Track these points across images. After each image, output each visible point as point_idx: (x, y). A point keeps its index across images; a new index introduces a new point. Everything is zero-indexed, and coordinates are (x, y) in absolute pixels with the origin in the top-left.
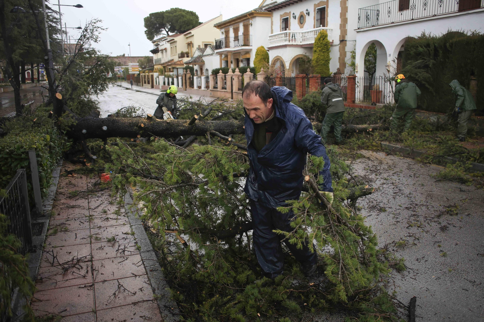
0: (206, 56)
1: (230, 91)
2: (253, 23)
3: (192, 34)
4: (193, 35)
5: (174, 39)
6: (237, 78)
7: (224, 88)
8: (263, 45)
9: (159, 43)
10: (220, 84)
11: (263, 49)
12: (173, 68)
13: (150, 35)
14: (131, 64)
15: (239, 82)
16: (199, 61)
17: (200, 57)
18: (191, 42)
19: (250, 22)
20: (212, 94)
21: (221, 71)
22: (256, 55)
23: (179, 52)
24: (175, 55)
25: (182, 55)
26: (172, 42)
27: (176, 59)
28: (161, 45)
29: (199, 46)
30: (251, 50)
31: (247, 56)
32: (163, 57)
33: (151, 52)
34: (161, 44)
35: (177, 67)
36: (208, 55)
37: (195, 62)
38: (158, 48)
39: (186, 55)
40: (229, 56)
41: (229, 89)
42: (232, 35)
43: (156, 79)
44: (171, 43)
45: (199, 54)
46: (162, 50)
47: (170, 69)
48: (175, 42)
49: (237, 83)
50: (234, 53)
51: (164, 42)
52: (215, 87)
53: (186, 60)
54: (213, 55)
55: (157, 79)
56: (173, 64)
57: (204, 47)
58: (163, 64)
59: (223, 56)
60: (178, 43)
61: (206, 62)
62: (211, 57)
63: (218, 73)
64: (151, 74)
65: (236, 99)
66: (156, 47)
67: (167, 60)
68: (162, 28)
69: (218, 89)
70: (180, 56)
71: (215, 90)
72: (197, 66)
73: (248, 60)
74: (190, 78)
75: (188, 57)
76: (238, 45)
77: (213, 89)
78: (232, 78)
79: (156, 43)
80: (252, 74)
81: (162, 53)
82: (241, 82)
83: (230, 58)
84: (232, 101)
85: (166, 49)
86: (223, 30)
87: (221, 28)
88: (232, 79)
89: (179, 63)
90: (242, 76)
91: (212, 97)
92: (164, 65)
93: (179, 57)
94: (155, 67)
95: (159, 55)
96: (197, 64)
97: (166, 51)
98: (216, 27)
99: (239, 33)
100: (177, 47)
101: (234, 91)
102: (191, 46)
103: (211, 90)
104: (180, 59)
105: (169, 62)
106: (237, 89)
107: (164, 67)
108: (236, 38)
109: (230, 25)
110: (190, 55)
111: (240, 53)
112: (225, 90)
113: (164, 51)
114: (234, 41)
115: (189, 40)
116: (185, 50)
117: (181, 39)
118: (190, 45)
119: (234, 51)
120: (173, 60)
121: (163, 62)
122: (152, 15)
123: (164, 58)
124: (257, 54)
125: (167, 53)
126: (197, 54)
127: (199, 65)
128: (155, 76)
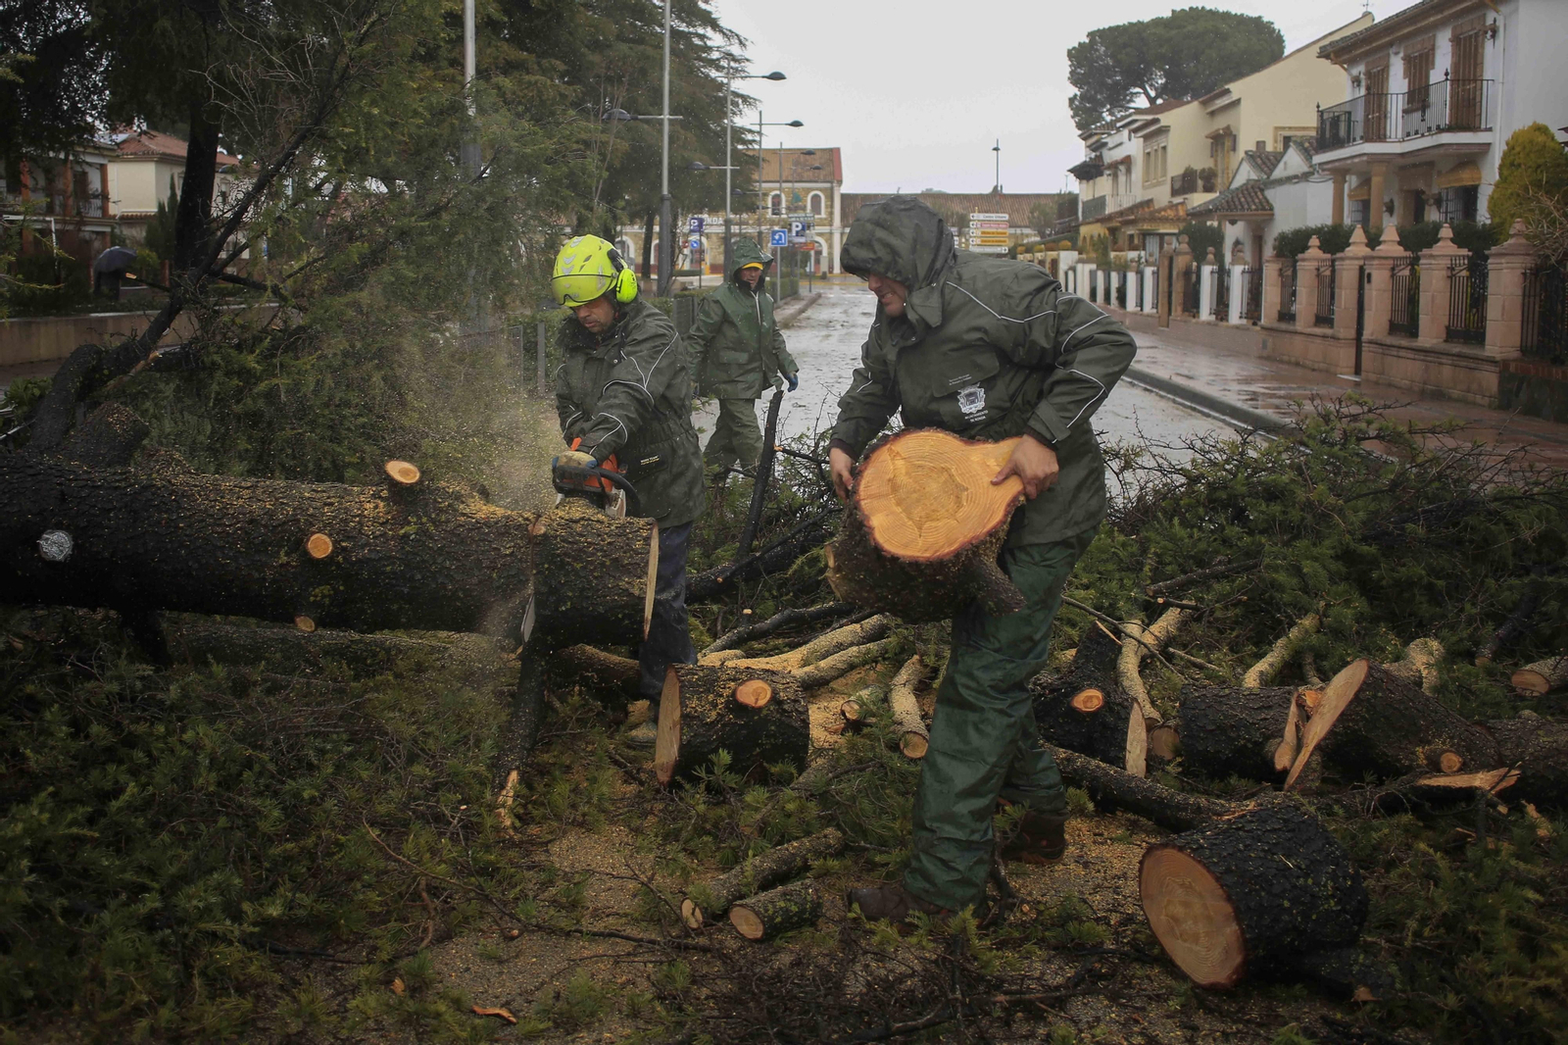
0: (1281, 182)
1: (1352, 333)
2: (1500, 23)
3: (1234, 97)
4: (1238, 101)
5: (1157, 121)
6: (1386, 274)
7: (1324, 319)
8: (1541, 121)
9: (1105, 139)
10: (1305, 304)
11: (1541, 139)
12: (1145, 235)
13: (1086, 114)
14: (982, 216)
15: (1394, 291)
16: (1253, 205)
17: (1255, 189)
18: (1228, 129)
19: (1489, 21)
20: (1270, 344)
21: (1314, 241)
22: (1501, 167)
23: (1175, 168)
24: (1159, 184)
25: (1186, 183)
26: (1153, 132)
27: (1162, 196)
28: (1110, 145)
29: (1260, 144)
30: (1486, 147)
31: (1465, 178)
32: (1115, 193)
33: (1072, 176)
34: (1111, 141)
35: (1162, 231)
36: (1289, 180)
37: (1230, 208)
38: (1100, 158)
39: (1200, 183)
40: (1376, 180)
41: (1344, 328)
42: (1398, 83)
43: (1066, 274)
44: (1146, 138)
45: (1254, 176)
46: (1114, 166)
47: (1131, 237)
48: (1164, 130)
49: (1387, 296)
50: (1403, 168)
51: (1126, 132)
52: (1286, 316)
53: (1199, 199)
54: (1311, 179)
55: (1071, 273)
56: (1144, 220)
57: (1280, 147)
58: (1110, 218)
59: (1352, 181)
60: (1172, 134)
61: (1277, 211)
62: (1302, 185)
63: (1305, 248)
64: (1053, 254)
65: (1373, 377)
66: (1093, 155)
67: (1127, 203)
68: (1135, 86)
69: (1299, 326)
70: (1177, 186)
71: (1283, 326)
72: (1240, 225)
73: (1469, 195)
74: (1187, 273)
75: (1208, 189)
76: (1423, 128)
77: (1276, 325)
78: (1361, 269)
79: (1094, 139)
80: (1465, 252)
81: (1115, 176)
82: (1403, 295)
83: (1381, 188)
84: (1357, 384)
85: (1127, 161)
86: (1360, 69)
87: (1352, 62)
88: (1363, 277)
89: (1170, 213)
90: (1414, 262)
91: (1268, 358)
92: (1114, 224)
93: (1174, 193)
94: (1084, 230)
95: (1103, 185)
96: (1242, 218)
97: (1129, 171)
98: (1327, 57)
99: (1432, 73)
100: (1169, 150)
101: (1366, 335)
102: (1228, 143)
103: (1263, 328)
104: (1178, 200)
105: (1132, 209)
106: (1386, 325)
107: (1113, 231)
108: (1418, 98)
109: (1391, 44)
110: (1219, 181)
111: (1431, 164)
112: (1328, 331)
113: (1122, 168)
114: (1405, 112)
115: (1220, 123)
116: (1201, 162)
117: (1185, 122)
118: (1222, 140)
119: (1402, 155)
120: (1149, 202)
121: (1110, 208)
122: (1097, 36)
123: (1117, 195)
124: (1509, 163)
125: (1133, 176)
126: (1246, 174)
127: (1249, 222)
128: (1063, 267)
